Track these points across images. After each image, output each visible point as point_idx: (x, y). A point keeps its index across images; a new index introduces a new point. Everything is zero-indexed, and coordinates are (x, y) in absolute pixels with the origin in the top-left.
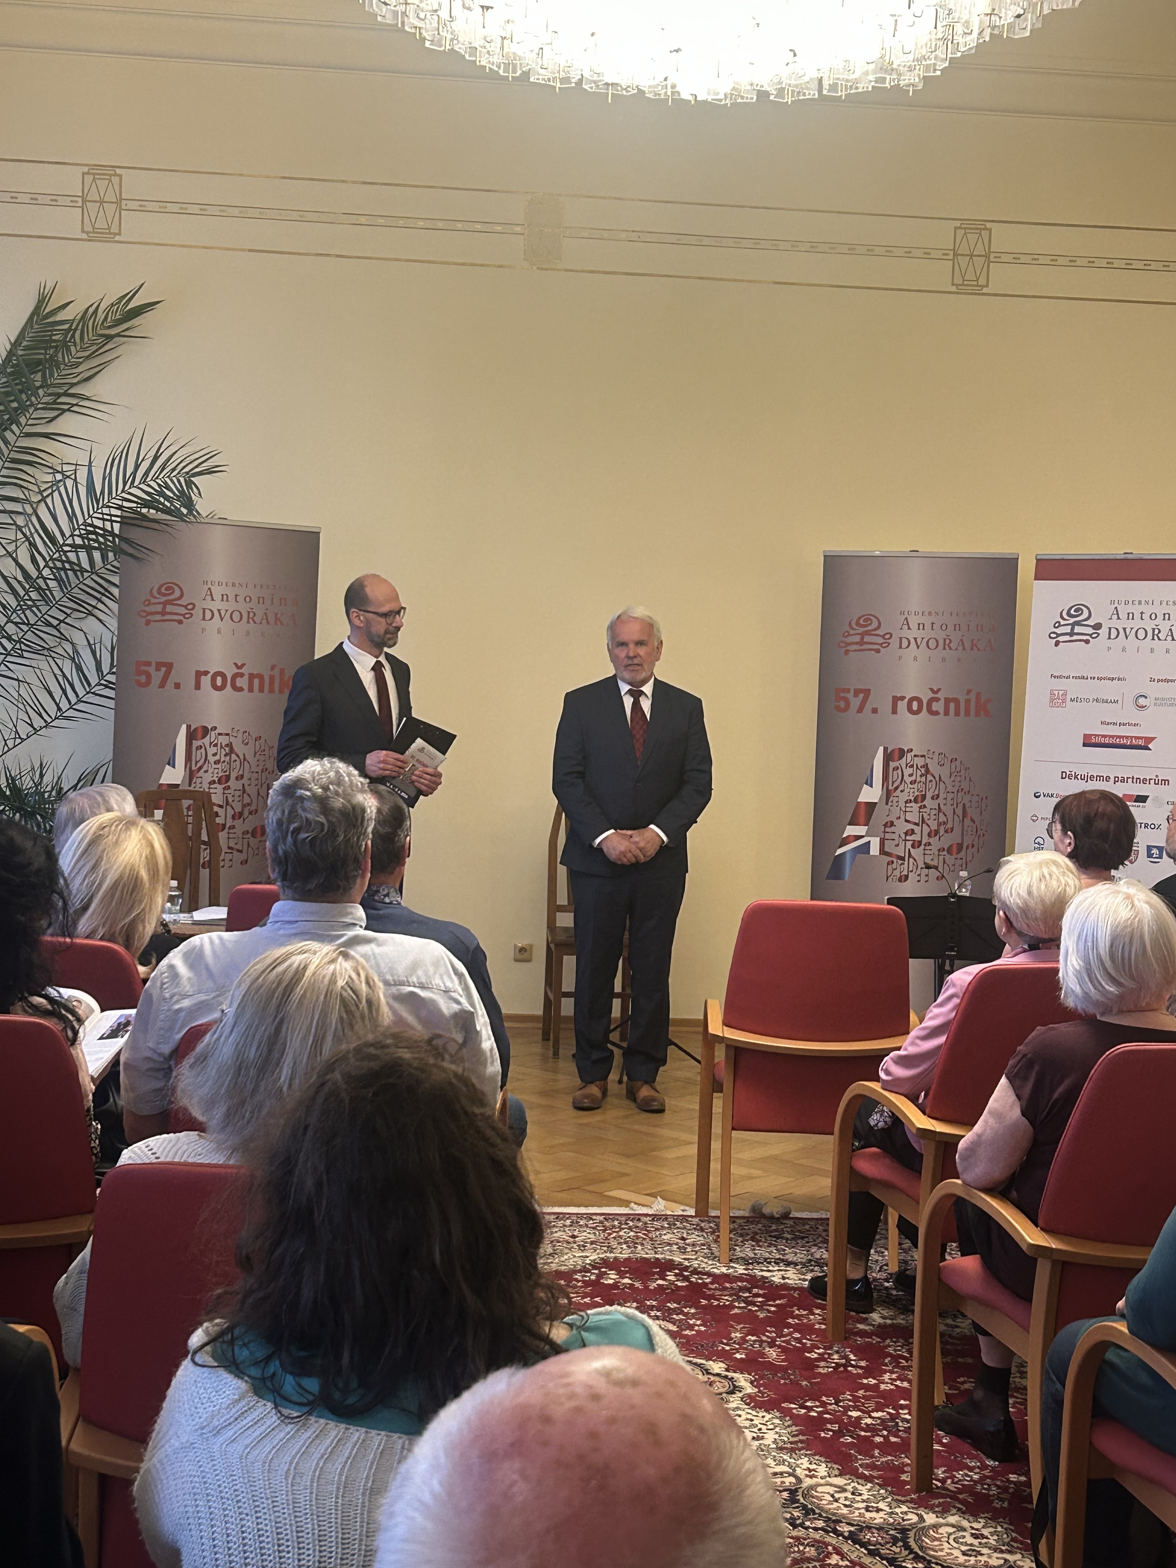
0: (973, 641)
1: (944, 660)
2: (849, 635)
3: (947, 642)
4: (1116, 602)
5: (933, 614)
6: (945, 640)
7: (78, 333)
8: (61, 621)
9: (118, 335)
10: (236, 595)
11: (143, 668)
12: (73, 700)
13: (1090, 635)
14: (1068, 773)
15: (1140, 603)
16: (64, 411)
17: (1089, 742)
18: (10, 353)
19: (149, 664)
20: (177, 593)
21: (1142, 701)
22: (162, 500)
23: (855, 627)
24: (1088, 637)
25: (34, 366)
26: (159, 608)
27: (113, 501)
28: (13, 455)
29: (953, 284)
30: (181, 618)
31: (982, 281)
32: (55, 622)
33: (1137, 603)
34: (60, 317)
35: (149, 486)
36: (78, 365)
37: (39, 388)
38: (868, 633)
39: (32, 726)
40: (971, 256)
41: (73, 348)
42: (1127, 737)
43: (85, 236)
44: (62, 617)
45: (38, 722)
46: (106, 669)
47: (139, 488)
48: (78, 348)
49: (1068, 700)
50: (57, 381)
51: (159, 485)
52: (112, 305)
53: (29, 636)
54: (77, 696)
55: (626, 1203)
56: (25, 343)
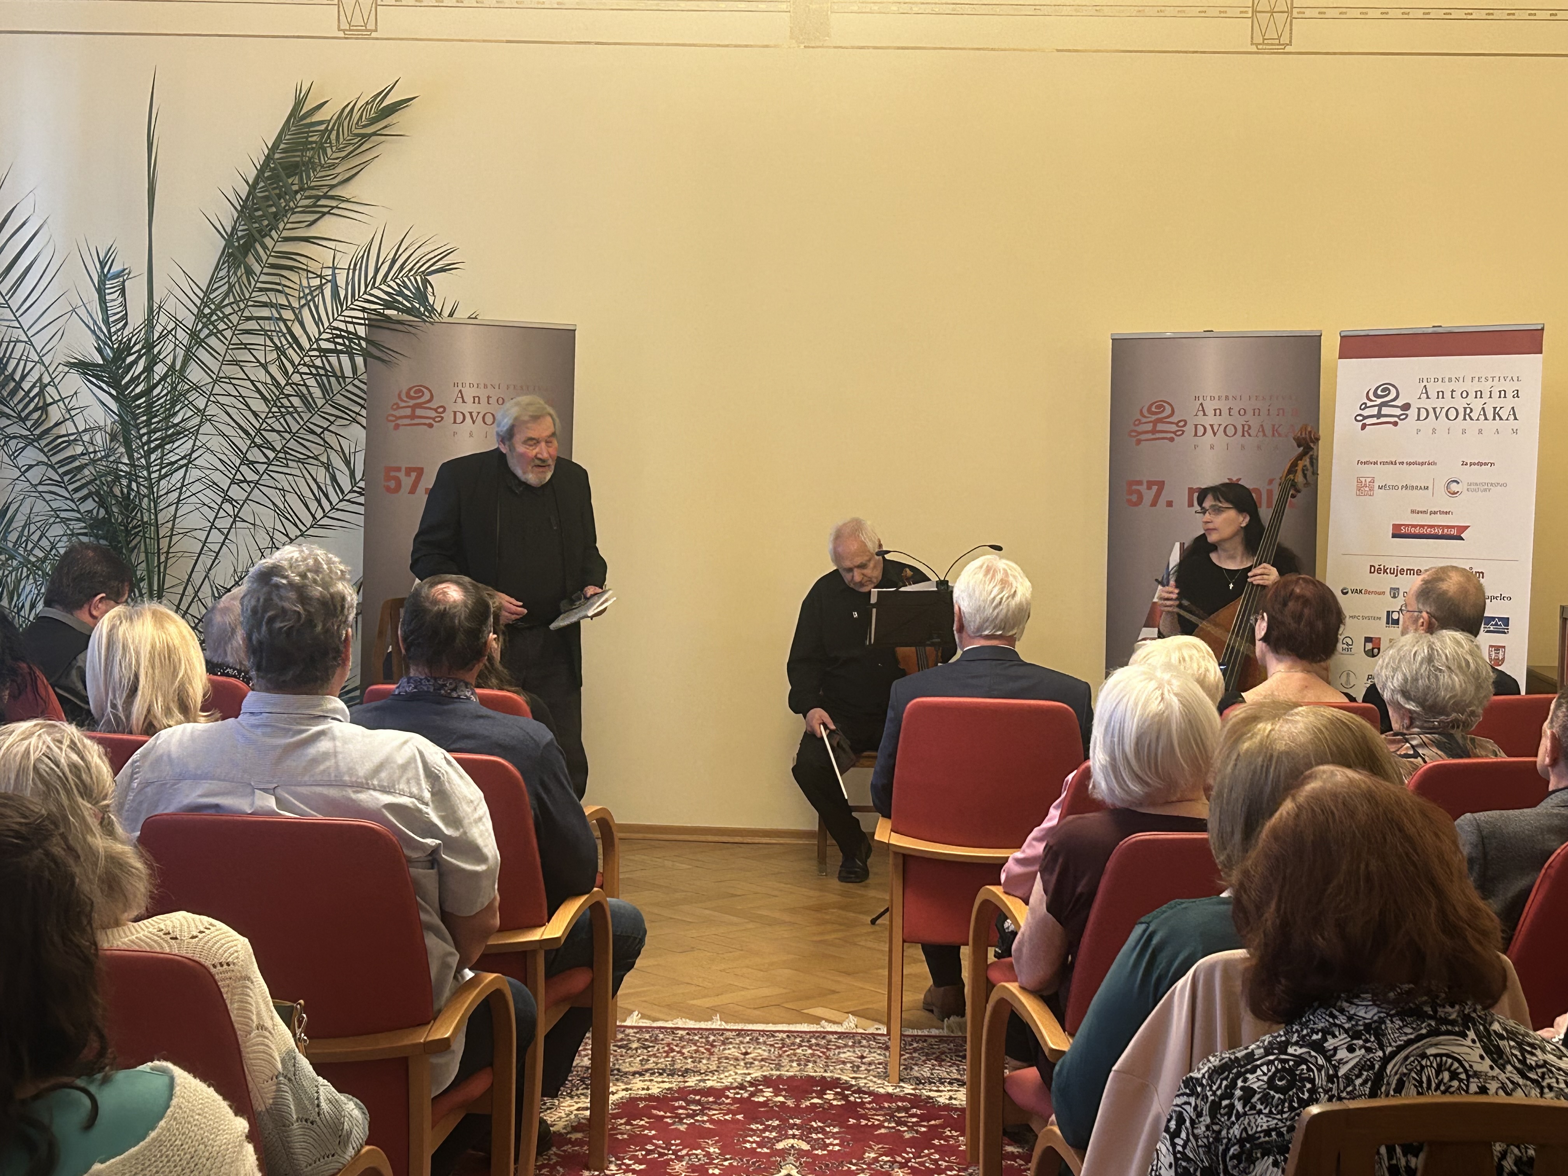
0: (1274, 426)
1: (1243, 447)
2: (1140, 423)
3: (1246, 428)
4: (1425, 380)
5: (1230, 398)
6: (1243, 426)
7: (334, 133)
8: (326, 429)
9: (375, 134)
10: (488, 397)
11: (393, 474)
12: (327, 506)
13: (1398, 417)
14: (1377, 567)
15: (1450, 380)
16: (324, 214)
17: (1398, 533)
18: (268, 158)
19: (399, 469)
20: (427, 396)
21: (1454, 487)
22: (400, 299)
23: (1146, 414)
24: (1396, 419)
25: (292, 169)
26: (408, 411)
27: (356, 303)
28: (272, 260)
29: (1252, 44)
30: (431, 421)
31: (1285, 39)
32: (319, 430)
33: (1446, 380)
34: (316, 118)
35: (389, 286)
36: (333, 166)
37: (296, 192)
38: (1160, 420)
39: (287, 535)
40: (1272, 12)
41: (329, 151)
42: (1439, 526)
43: (341, 34)
44: (325, 424)
45: (293, 532)
46: (358, 476)
47: (380, 289)
48: (334, 148)
49: (1376, 487)
50: (313, 184)
51: (398, 284)
52: (367, 103)
53: (292, 444)
54: (331, 503)
55: (817, 1020)
56: (282, 146)
